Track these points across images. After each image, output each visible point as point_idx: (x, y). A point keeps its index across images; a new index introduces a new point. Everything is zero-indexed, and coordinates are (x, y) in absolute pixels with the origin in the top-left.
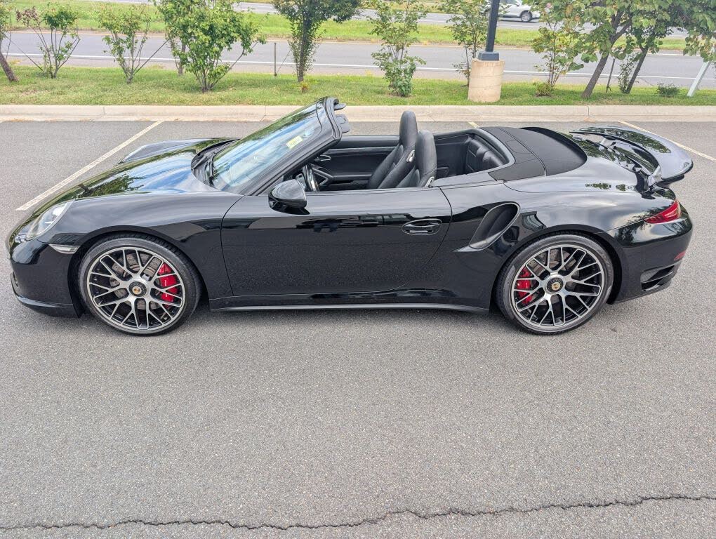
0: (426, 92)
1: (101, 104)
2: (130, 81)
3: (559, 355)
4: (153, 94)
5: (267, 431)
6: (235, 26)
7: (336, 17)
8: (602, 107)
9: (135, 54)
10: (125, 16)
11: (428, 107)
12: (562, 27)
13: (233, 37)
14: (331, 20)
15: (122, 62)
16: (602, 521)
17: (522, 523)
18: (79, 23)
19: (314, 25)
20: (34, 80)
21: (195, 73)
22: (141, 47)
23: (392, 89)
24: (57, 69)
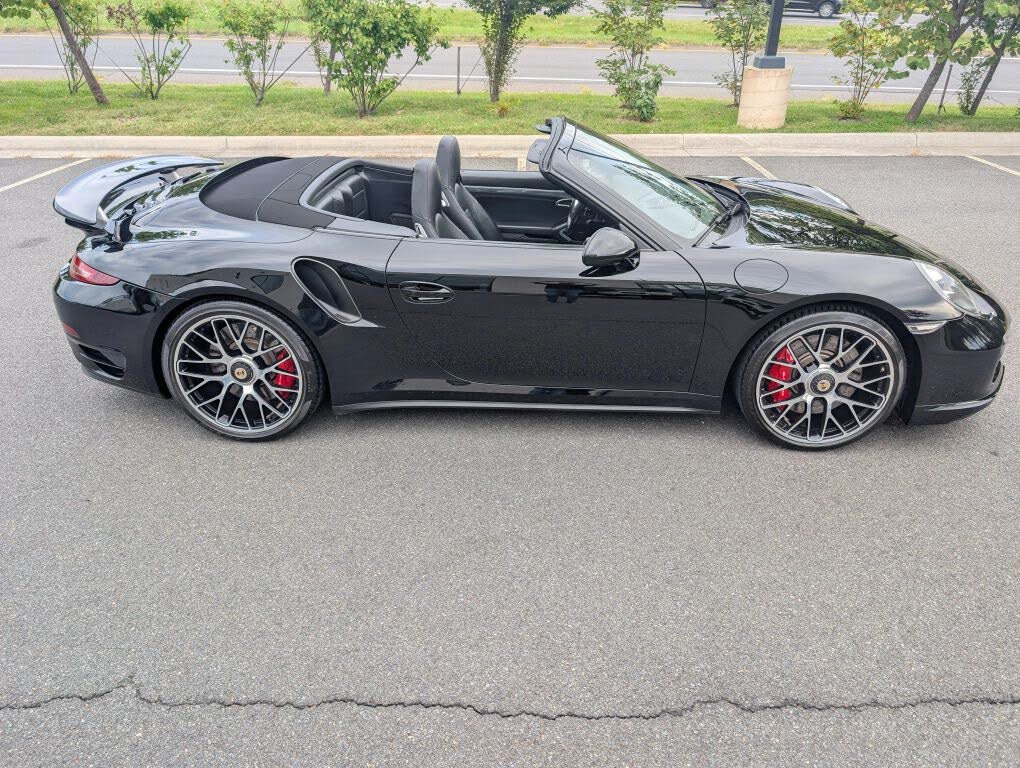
0: (674, 115)
1: (223, 134)
2: (260, 102)
3: (918, 488)
4: (293, 119)
5: (510, 584)
6: (407, 23)
7: (548, 9)
8: (937, 134)
9: (268, 64)
10: (255, 12)
11: (680, 135)
12: (875, 20)
13: (404, 40)
14: (540, 14)
15: (250, 76)
16: (1011, 724)
17: (894, 723)
18: (190, 23)
19: (516, 21)
20: (130, 101)
21: (351, 91)
22: (276, 55)
23: (626, 111)
24: (160, 87)
